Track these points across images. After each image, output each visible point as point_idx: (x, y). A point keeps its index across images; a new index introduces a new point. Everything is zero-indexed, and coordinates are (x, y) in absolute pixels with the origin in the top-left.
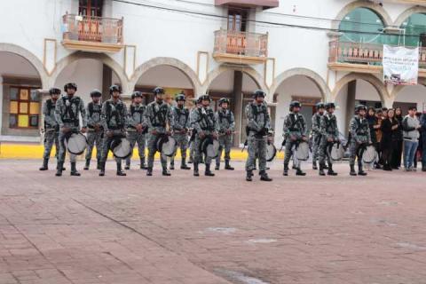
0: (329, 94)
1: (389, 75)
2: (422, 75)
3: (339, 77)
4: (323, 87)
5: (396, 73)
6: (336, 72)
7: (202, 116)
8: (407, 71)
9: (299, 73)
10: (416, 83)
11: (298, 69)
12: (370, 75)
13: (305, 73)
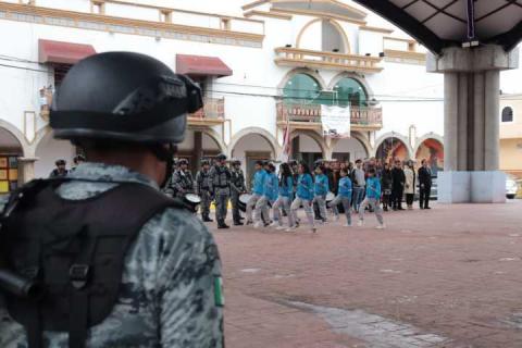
1: (327, 130)
2: (353, 129)
4: (273, 142)
5: (332, 128)
6: (284, 129)
7: (182, 177)
8: (341, 127)
9: (253, 131)
10: (349, 136)
11: (251, 128)
12: (312, 131)
13: (257, 131)
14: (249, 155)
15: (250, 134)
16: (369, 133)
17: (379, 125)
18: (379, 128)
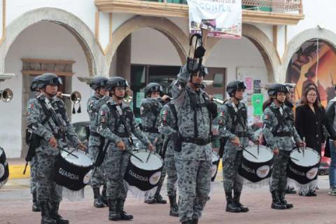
0: (100, 55)
1: (198, 21)
2: (248, 20)
3: (116, 25)
5: (208, 16)
6: (111, 14)
8: (225, 14)
9: (48, 17)
10: (240, 34)
12: (166, 21)
13: (59, 18)
14: (29, 66)
15: (43, 23)
16: (275, 29)
17: (295, 13)
18: (295, 20)
